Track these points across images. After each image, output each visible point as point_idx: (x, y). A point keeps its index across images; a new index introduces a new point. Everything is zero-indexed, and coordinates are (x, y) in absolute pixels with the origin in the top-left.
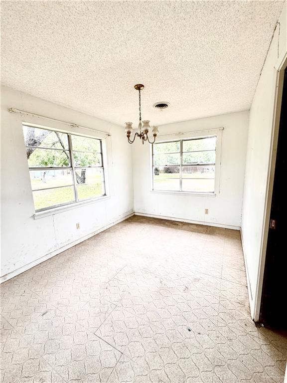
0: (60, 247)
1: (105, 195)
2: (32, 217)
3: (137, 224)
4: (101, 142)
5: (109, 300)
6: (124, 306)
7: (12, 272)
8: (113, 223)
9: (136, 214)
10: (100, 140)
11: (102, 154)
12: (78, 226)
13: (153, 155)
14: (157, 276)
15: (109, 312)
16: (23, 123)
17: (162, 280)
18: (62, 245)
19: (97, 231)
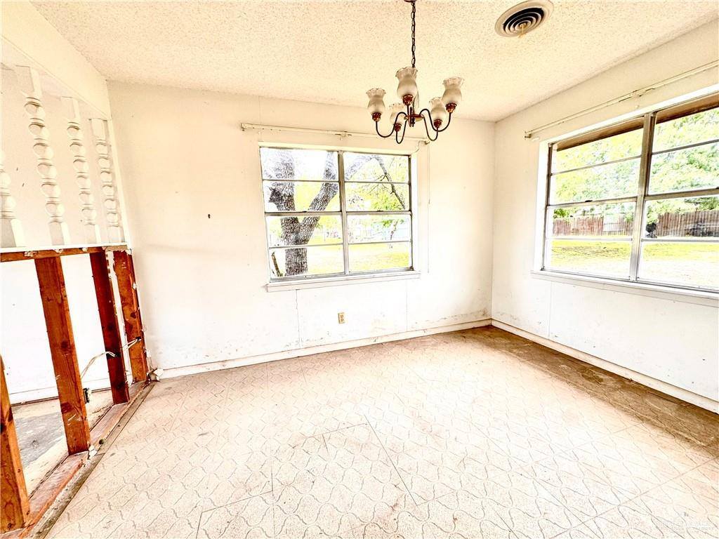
0: (305, 344)
1: (412, 268)
2: (264, 287)
3: (477, 345)
4: (410, 159)
5: (275, 472)
6: (280, 503)
7: (233, 360)
8: (424, 330)
9: (494, 324)
10: (409, 156)
11: (410, 184)
12: (341, 318)
13: (549, 175)
14: (401, 486)
15: (253, 493)
16: (261, 144)
17: (401, 502)
18: (309, 344)
19: (382, 337)
